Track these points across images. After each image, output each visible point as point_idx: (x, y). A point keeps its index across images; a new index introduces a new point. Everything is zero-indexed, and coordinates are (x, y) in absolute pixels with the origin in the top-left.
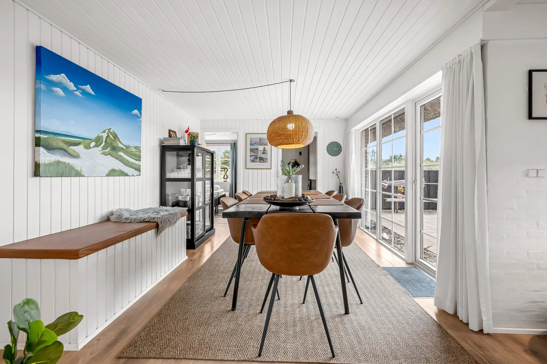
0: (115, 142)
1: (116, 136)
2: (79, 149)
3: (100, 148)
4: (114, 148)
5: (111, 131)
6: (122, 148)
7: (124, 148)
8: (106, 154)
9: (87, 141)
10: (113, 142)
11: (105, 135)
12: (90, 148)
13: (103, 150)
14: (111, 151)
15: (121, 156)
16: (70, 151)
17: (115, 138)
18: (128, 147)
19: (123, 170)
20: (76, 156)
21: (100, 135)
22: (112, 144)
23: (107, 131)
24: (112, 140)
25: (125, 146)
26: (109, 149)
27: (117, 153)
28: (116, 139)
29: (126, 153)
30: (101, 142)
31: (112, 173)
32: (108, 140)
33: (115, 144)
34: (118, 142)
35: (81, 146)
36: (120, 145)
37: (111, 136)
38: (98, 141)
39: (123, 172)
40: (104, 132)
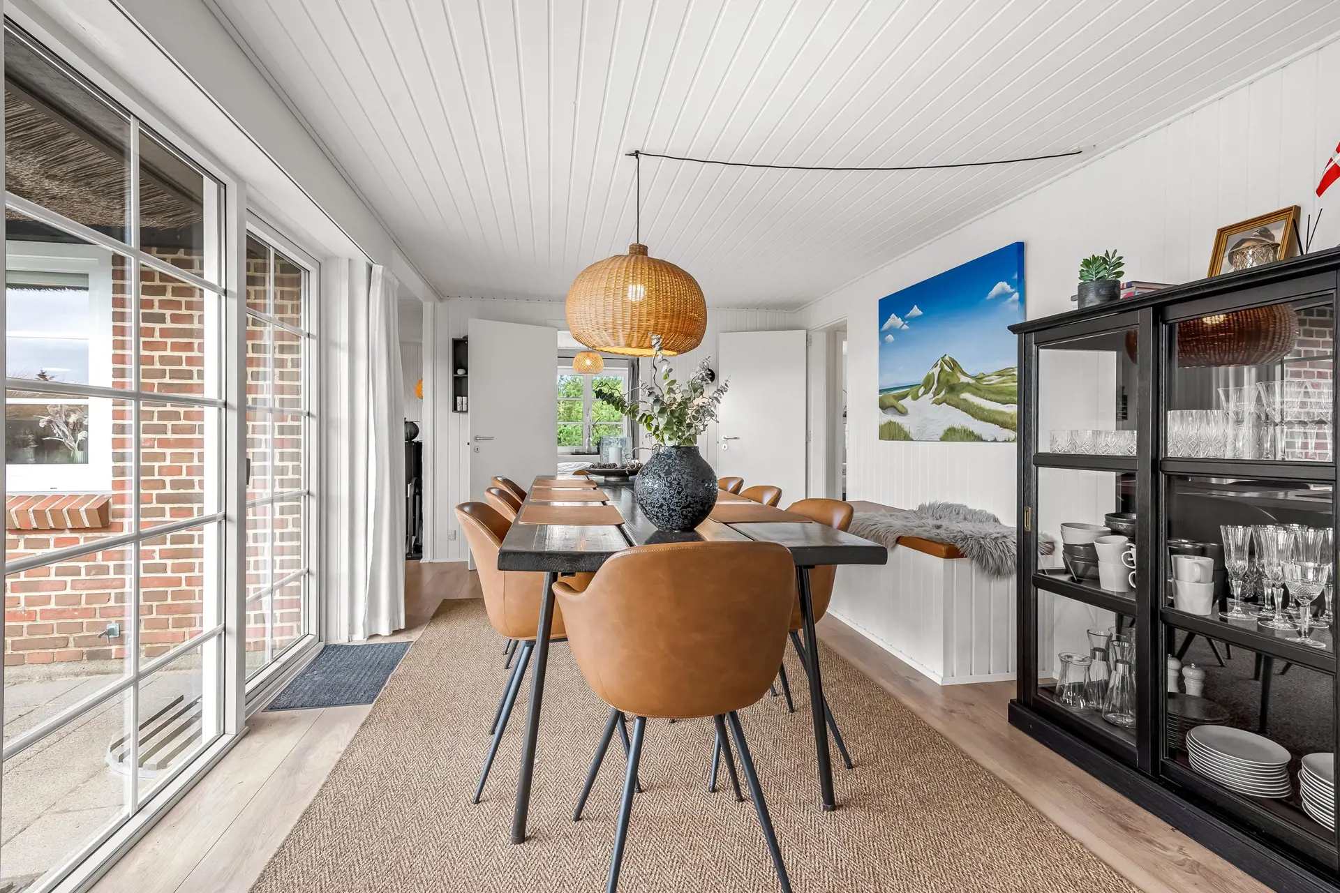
0: (953, 376)
1: (954, 365)
2: (907, 403)
3: (931, 394)
4: (953, 389)
5: (947, 358)
6: (968, 384)
7: (972, 381)
8: (938, 403)
9: (915, 389)
10: (949, 378)
11: (936, 371)
12: (918, 397)
13: (934, 396)
14: (947, 395)
15: (965, 400)
16: (899, 408)
17: (952, 369)
18: (978, 379)
19: (971, 430)
20: (903, 413)
21: (930, 373)
22: (948, 381)
23: (939, 363)
24: (949, 374)
25: (973, 378)
26: (943, 392)
27: (958, 396)
28: (955, 369)
29: (976, 391)
30: (931, 383)
31: (951, 434)
32: (942, 376)
33: (953, 381)
34: (959, 374)
35: (909, 397)
36: (964, 379)
37: (946, 367)
38: (928, 383)
39: (972, 433)
40: (936, 365)
